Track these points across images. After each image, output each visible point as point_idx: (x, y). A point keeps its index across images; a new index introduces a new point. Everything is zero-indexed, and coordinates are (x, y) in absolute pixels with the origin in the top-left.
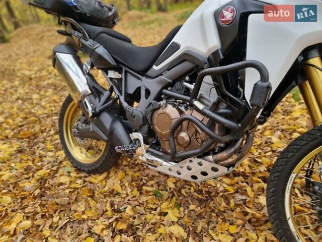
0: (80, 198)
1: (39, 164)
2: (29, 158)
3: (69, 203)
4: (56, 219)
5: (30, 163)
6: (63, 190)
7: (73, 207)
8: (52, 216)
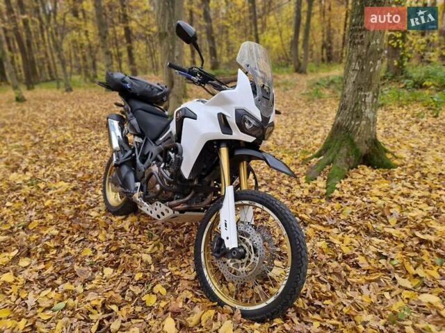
0: (98, 228)
1: (83, 200)
2: (78, 195)
3: (89, 229)
4: (75, 236)
5: (76, 199)
6: (89, 219)
7: (91, 232)
8: (73, 234)
